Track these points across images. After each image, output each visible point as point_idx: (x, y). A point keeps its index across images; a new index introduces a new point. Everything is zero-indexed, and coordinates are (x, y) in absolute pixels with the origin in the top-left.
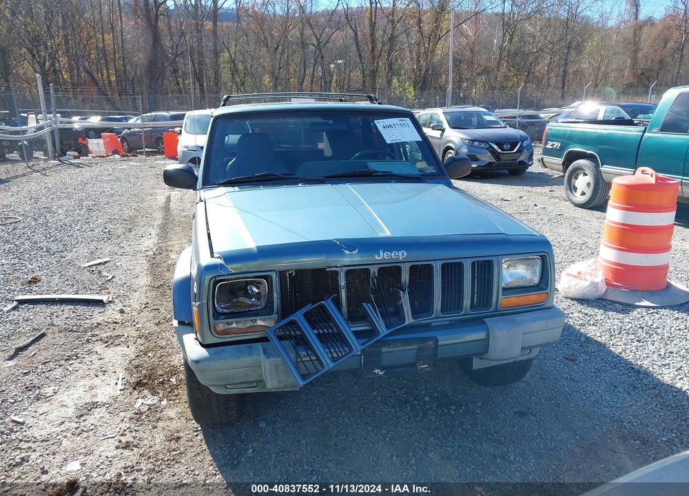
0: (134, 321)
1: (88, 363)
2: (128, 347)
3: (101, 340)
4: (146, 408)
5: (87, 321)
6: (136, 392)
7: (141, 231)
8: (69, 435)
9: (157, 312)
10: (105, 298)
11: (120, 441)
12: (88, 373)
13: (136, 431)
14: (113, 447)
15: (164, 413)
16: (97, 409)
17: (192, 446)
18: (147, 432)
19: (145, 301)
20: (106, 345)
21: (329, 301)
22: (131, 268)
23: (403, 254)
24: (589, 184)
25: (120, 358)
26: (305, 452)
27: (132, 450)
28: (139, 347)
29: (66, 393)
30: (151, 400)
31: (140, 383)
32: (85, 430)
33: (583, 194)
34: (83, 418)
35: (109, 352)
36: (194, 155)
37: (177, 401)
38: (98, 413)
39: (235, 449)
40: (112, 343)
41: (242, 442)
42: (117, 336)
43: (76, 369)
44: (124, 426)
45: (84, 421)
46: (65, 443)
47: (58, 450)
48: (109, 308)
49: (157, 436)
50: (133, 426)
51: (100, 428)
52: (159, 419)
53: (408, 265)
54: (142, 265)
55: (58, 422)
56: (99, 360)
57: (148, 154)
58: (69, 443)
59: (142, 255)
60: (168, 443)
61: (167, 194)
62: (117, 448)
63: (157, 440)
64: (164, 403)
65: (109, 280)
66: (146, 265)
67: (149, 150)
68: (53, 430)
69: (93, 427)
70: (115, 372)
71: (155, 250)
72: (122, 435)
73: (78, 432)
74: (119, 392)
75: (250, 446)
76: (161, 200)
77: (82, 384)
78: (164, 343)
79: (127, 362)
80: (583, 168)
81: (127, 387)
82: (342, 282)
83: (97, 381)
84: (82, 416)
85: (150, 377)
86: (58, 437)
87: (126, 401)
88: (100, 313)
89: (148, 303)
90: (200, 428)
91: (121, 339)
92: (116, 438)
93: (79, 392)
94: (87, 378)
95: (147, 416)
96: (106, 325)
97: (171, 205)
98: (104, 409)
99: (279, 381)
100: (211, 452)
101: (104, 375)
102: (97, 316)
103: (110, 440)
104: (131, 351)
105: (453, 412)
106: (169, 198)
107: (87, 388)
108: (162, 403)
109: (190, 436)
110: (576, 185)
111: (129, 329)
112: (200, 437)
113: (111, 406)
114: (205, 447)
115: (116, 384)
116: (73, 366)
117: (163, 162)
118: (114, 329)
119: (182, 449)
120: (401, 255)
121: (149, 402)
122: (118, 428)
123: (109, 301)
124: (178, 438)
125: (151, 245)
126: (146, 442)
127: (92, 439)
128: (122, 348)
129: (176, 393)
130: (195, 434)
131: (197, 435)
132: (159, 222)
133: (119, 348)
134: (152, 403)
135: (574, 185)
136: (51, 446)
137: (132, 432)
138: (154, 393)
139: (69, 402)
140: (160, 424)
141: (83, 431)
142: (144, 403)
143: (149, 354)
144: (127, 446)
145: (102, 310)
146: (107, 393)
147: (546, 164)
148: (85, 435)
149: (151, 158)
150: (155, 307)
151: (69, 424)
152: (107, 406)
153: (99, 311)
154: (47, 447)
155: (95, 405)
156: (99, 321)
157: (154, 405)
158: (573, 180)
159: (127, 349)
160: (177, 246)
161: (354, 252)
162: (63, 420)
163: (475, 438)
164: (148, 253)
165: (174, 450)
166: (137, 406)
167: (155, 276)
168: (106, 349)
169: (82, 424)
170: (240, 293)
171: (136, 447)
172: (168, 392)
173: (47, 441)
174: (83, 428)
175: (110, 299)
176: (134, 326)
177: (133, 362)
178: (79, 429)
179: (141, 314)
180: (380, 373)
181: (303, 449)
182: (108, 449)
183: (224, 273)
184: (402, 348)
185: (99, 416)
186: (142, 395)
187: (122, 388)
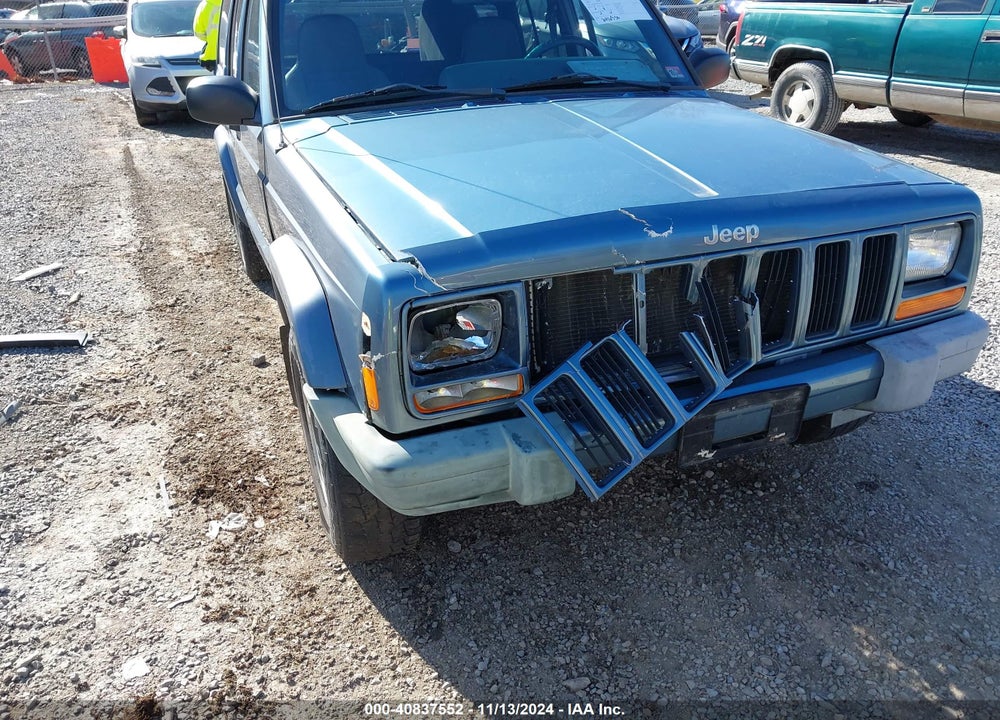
0: (148, 375)
1: (90, 460)
2: (154, 424)
3: (99, 415)
4: (231, 538)
5: (62, 382)
6: (200, 509)
7: (100, 211)
8: (103, 604)
9: (183, 355)
10: (78, 336)
11: (207, 608)
12: (97, 480)
13: (229, 584)
14: (197, 621)
15: (268, 543)
16: (140, 548)
17: (342, 603)
18: (251, 584)
19: (155, 336)
20: (113, 423)
21: (621, 333)
22: (107, 278)
23: (753, 232)
24: (811, 103)
25: (146, 445)
26: (547, 590)
27: (236, 621)
28: (175, 422)
29: (68, 522)
30: (236, 521)
31: (203, 492)
32: (132, 591)
33: (801, 119)
34: (118, 570)
35: (122, 436)
36: (158, 74)
37: (284, 518)
38: (145, 555)
39: (424, 600)
40: (122, 420)
41: (431, 584)
42: (128, 405)
43: (71, 474)
44: (205, 575)
45: (123, 573)
46: (103, 623)
47: (92, 638)
48: (91, 354)
49: (270, 589)
50: (219, 575)
51: (158, 585)
52: (262, 557)
53: (761, 252)
54: (124, 274)
55: (74, 581)
56: (109, 452)
57: (63, 78)
58: (109, 622)
59: (118, 253)
60: (296, 600)
61: (123, 144)
62: (206, 621)
63: (272, 597)
64: (260, 523)
65: (75, 303)
66: (133, 273)
67: (63, 70)
68: (70, 598)
69: (143, 585)
70: (148, 474)
71: (138, 243)
72: (206, 594)
73: (118, 596)
74: (169, 513)
75: (449, 590)
76: (116, 155)
77: (93, 501)
78: (219, 413)
79: (163, 452)
80: (804, 77)
81: (181, 500)
82: (640, 294)
83: (119, 494)
84: (114, 564)
85: (215, 476)
86: (85, 612)
87: (188, 527)
88: (79, 364)
89: (162, 339)
90: (344, 566)
91: (137, 411)
92: (196, 601)
93: (92, 518)
94: (98, 489)
95: (238, 552)
96: (100, 387)
97: (136, 163)
98: (153, 546)
99: (546, 491)
100: (381, 611)
101: (128, 480)
102: (76, 371)
103: (186, 606)
104: (163, 430)
105: (761, 494)
106: (127, 151)
107: (105, 510)
108: (256, 524)
109: (332, 583)
110: (790, 106)
111: (144, 390)
112: (351, 583)
113: (163, 539)
114: (367, 602)
115: (158, 496)
116: (62, 469)
117: (93, 91)
118: (117, 393)
119: (328, 611)
120: (750, 233)
121: (232, 525)
122: (193, 582)
123: (89, 342)
124: (313, 590)
125: (129, 236)
126: (254, 603)
127: (152, 609)
128: (145, 427)
129: (276, 504)
130: (341, 577)
131: (344, 580)
132: (127, 194)
133: (138, 428)
134: (238, 526)
135: (786, 106)
136: (75, 631)
137: (221, 586)
138: (237, 508)
139: (79, 540)
140: (268, 566)
141: (127, 593)
142: (224, 527)
143: (199, 435)
144: (223, 616)
145: (80, 359)
146: (146, 514)
147: (741, 73)
148: (135, 601)
149: (71, 85)
150: (178, 347)
151: (96, 583)
152: (157, 540)
153: (76, 361)
154: (70, 634)
155: (132, 542)
156: (82, 379)
157: (242, 530)
158: (786, 97)
159: (152, 428)
160: (174, 234)
161: (666, 234)
162: (81, 576)
163: (817, 536)
164: (128, 250)
165: (313, 614)
166: (213, 533)
167: (156, 290)
168: (114, 430)
169: (122, 580)
170: (445, 328)
171: (241, 615)
172: (261, 503)
173: (64, 622)
174: (126, 589)
175: (90, 338)
176: (152, 384)
177: (174, 451)
178: (120, 591)
179: (158, 361)
180: (708, 456)
181: (543, 585)
182: (187, 624)
183: (426, 293)
184: (751, 408)
185: (146, 562)
186: (215, 513)
187: (173, 502)
